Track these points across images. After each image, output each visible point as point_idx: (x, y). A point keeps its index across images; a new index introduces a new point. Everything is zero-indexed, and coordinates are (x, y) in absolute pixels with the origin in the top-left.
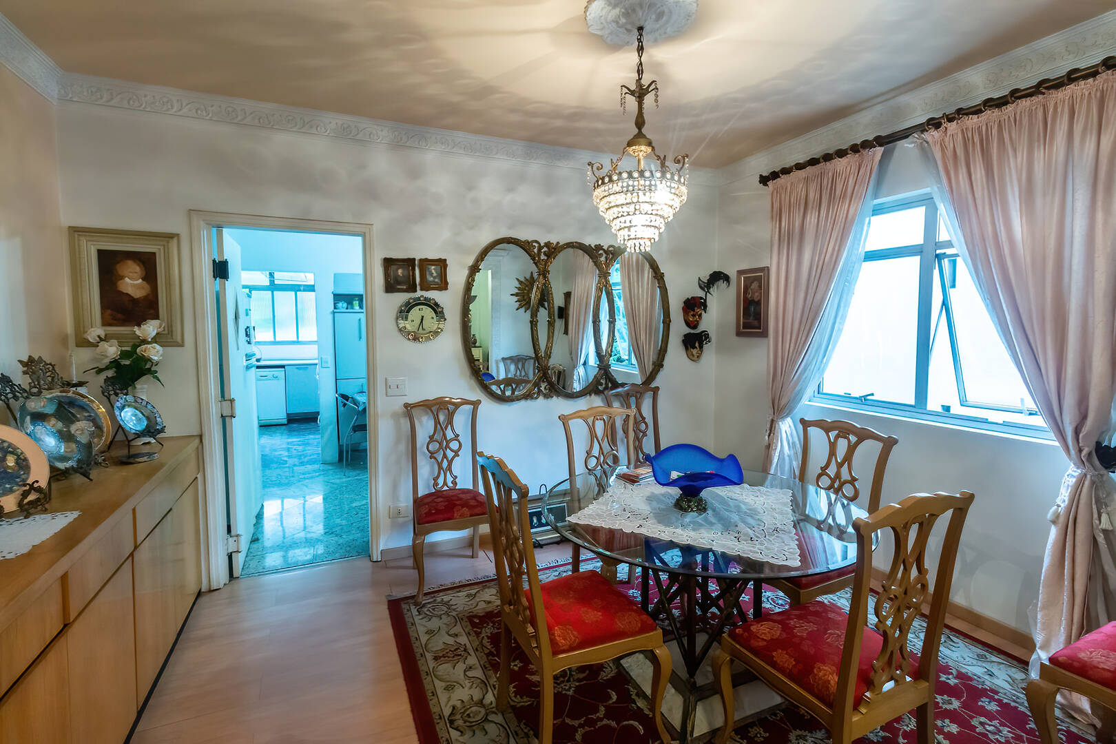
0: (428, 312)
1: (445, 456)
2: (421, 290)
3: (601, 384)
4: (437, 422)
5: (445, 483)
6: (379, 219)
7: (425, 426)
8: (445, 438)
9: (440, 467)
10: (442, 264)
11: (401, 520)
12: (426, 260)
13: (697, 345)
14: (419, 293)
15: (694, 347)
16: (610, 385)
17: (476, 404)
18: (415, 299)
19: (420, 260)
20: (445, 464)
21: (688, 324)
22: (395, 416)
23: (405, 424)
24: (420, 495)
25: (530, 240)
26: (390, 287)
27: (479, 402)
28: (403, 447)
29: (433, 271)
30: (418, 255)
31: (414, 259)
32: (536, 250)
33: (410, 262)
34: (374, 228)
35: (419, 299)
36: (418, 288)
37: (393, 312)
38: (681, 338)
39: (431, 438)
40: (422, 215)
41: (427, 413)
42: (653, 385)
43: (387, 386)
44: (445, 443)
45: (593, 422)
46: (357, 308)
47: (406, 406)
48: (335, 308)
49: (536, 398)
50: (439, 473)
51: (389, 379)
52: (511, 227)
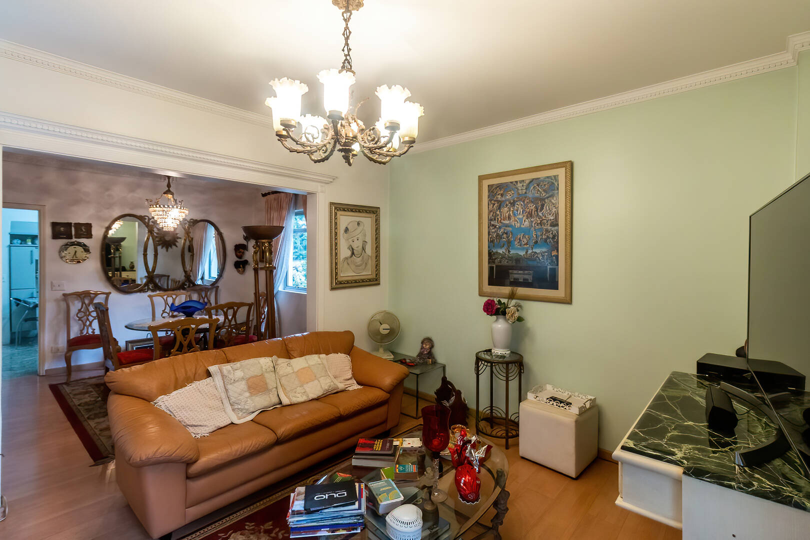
0: (80, 249)
1: (88, 319)
2: (76, 238)
3: (186, 285)
4: (83, 303)
5: (87, 333)
6: (50, 203)
7: (76, 306)
8: (88, 310)
9: (85, 325)
10: (89, 226)
11: (59, 354)
12: (79, 224)
13: (241, 266)
14: (74, 240)
15: (240, 268)
16: (191, 285)
17: (108, 294)
18: (72, 242)
19: (75, 224)
20: (88, 323)
21: (237, 256)
22: (57, 300)
23: (63, 305)
24: (71, 338)
25: (143, 215)
26: (56, 236)
27: (110, 293)
28: (62, 316)
29: (83, 229)
30: (73, 221)
31: (71, 223)
32: (147, 221)
33: (69, 224)
34: (47, 207)
35: (74, 242)
36: (74, 237)
37: (58, 248)
38: (234, 263)
39: (80, 311)
40: (77, 202)
41: (77, 299)
42: (216, 285)
43: (52, 285)
44: (88, 313)
45: (167, 298)
46: (30, 243)
47: (64, 295)
48: (11, 243)
49: (147, 291)
50: (84, 327)
51: (54, 282)
52: (132, 209)
